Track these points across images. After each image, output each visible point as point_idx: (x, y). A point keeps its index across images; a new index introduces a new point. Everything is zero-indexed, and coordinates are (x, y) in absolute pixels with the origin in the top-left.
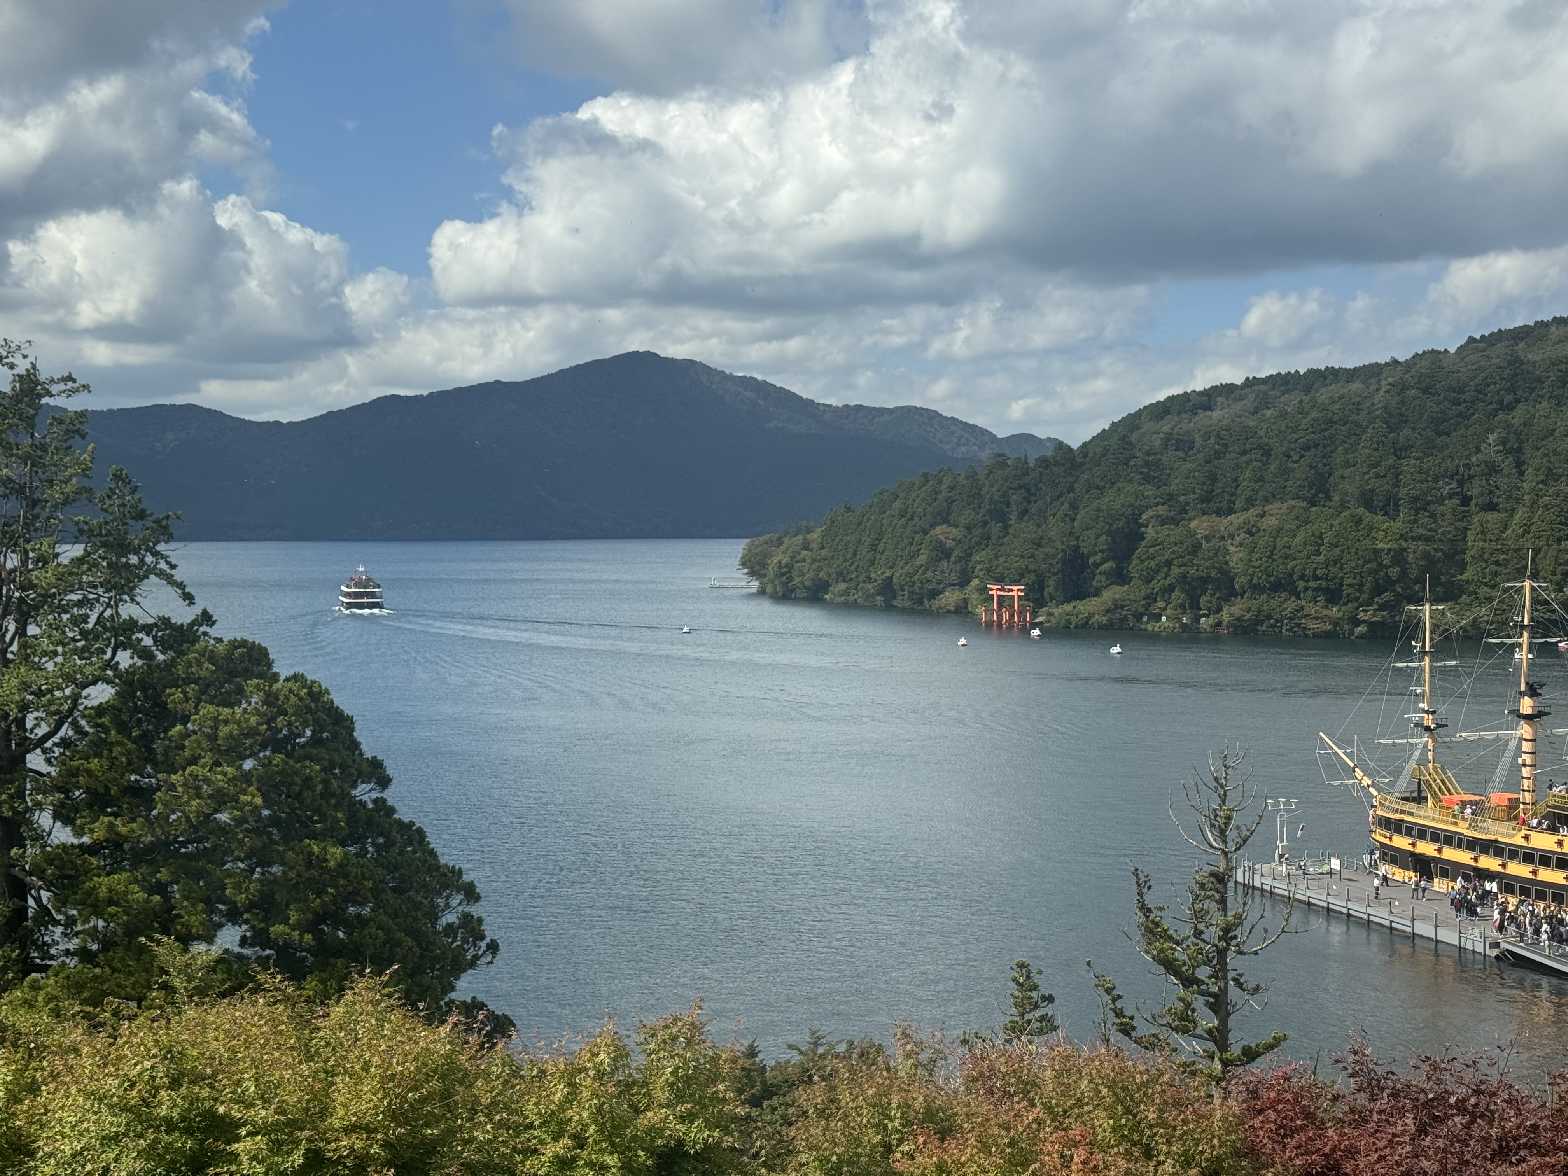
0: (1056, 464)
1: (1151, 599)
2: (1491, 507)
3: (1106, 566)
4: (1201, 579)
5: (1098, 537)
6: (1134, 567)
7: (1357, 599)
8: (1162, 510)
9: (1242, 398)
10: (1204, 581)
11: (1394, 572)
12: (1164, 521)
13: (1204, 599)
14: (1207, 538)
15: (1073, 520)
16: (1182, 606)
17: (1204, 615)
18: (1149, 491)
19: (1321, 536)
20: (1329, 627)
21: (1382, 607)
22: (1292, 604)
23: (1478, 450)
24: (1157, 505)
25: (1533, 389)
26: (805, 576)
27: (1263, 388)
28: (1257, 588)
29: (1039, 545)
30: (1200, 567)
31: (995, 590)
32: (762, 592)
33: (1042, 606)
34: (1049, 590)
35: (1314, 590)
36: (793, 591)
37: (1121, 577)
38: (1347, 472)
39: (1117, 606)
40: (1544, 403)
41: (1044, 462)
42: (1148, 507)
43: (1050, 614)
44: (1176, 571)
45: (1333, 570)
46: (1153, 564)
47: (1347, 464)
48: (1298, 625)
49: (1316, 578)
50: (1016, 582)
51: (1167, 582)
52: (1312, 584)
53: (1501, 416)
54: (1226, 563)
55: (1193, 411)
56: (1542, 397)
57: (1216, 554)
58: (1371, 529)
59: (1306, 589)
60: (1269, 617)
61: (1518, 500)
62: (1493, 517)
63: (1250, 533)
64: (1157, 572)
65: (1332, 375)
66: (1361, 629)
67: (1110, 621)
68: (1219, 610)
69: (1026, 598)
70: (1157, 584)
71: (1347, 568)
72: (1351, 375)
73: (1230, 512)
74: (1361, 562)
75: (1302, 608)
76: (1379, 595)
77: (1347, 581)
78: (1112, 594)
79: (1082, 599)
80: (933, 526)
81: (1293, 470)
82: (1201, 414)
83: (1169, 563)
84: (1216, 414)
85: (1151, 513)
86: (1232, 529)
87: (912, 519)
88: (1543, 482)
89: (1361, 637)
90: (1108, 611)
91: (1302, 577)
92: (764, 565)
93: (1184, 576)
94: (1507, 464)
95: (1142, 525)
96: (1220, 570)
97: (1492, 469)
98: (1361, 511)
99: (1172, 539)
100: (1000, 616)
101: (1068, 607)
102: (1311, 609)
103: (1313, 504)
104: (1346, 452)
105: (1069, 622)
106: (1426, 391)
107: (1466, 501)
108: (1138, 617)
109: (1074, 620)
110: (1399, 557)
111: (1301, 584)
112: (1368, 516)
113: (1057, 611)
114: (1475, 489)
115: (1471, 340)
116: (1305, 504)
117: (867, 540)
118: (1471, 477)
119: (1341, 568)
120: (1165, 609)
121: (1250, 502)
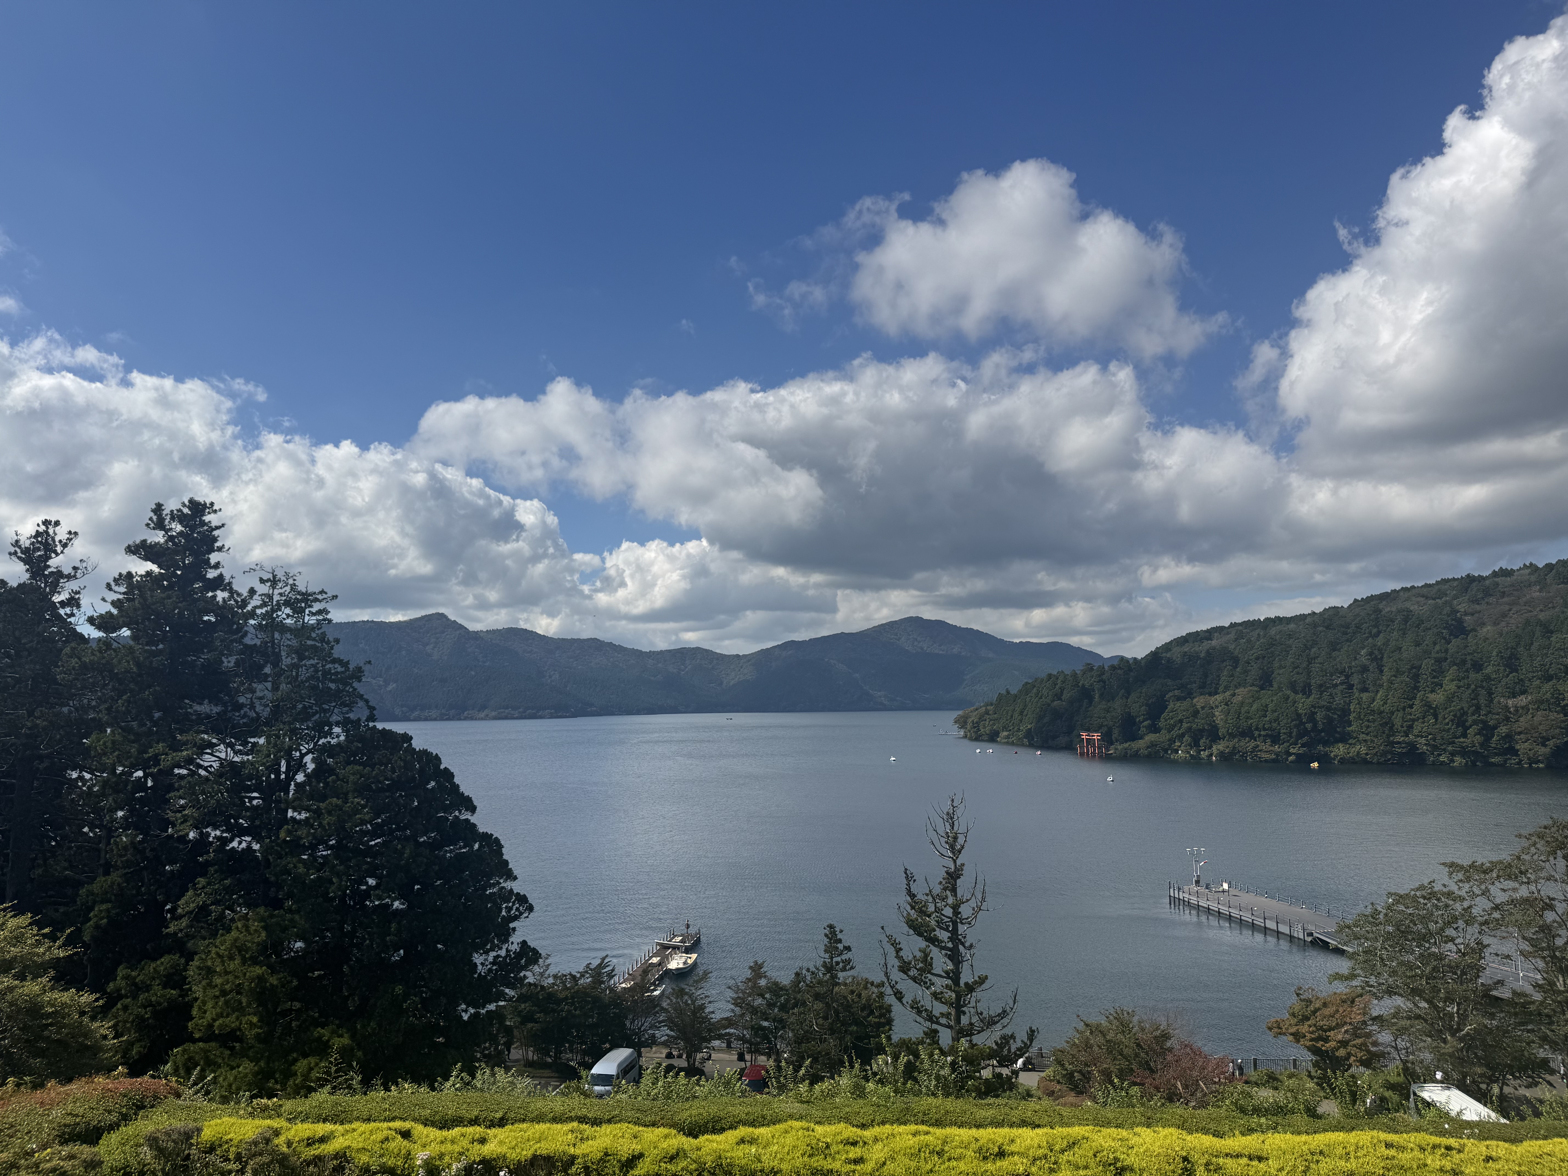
0: (1120, 668)
1: (1172, 741)
2: (1365, 690)
3: (1146, 723)
4: (1199, 730)
5: (1140, 707)
6: (1162, 723)
7: (1288, 741)
8: (1177, 692)
9: (1228, 633)
10: (1201, 731)
11: (1309, 726)
12: (1178, 699)
13: (1202, 742)
14: (1203, 708)
15: (1127, 698)
16: (1190, 745)
17: (1202, 750)
18: (1170, 682)
19: (1267, 706)
20: (1273, 756)
21: (1303, 746)
22: (1252, 744)
23: (1356, 659)
24: (1174, 690)
25: (1388, 626)
26: (986, 729)
27: (1240, 628)
28: (1232, 736)
29: (1108, 712)
30: (1200, 723)
31: (1084, 736)
32: (965, 737)
33: (1112, 744)
34: (1114, 736)
35: (1264, 736)
36: (980, 736)
37: (1154, 729)
38: (1281, 671)
39: (1153, 745)
40: (1395, 633)
41: (1113, 668)
42: (1170, 691)
43: (1116, 749)
44: (1185, 725)
45: (1275, 725)
46: (1172, 722)
47: (1281, 667)
48: (1256, 755)
49: (1265, 729)
50: (1096, 731)
51: (1181, 732)
52: (1262, 733)
53: (1370, 640)
54: (1214, 721)
55: (1201, 641)
56: (1394, 630)
57: (1207, 716)
58: (1295, 702)
59: (1260, 735)
60: (1239, 752)
61: (1381, 686)
62: (1365, 696)
63: (1227, 704)
64: (1174, 726)
65: (1278, 620)
66: (1291, 758)
67: (1150, 753)
68: (1211, 747)
69: (1102, 739)
70: (1174, 733)
71: (1282, 724)
72: (1289, 620)
73: (1216, 693)
74: (1289, 720)
75: (1258, 746)
76: (1301, 738)
77: (1282, 731)
78: (1150, 737)
79: (1133, 741)
80: (1053, 701)
81: (1250, 671)
82: (1205, 642)
83: (1181, 721)
84: (1214, 643)
85: (1171, 694)
86: (1217, 703)
87: (1041, 698)
88: (1394, 676)
89: (1292, 762)
90: (1148, 747)
91: (1257, 729)
92: (965, 722)
93: (1190, 729)
94: (1372, 667)
95: (1166, 701)
96: (1210, 725)
97: (1365, 669)
98: (1288, 692)
99: (1182, 708)
100: (1088, 750)
101: (1126, 745)
102: (1263, 746)
103: (1262, 688)
104: (1280, 660)
105: (1126, 753)
106: (1328, 627)
107: (1351, 687)
108: (1166, 751)
109: (1129, 752)
110: (1312, 717)
111: (1256, 733)
112: (1292, 696)
113: (1119, 747)
114: (1355, 680)
115: (1356, 600)
116: (1256, 689)
117: (1018, 709)
118: (1352, 673)
119: (1279, 724)
120: (1180, 746)
121: (1227, 688)
